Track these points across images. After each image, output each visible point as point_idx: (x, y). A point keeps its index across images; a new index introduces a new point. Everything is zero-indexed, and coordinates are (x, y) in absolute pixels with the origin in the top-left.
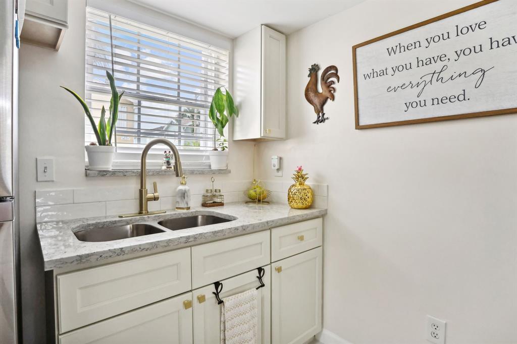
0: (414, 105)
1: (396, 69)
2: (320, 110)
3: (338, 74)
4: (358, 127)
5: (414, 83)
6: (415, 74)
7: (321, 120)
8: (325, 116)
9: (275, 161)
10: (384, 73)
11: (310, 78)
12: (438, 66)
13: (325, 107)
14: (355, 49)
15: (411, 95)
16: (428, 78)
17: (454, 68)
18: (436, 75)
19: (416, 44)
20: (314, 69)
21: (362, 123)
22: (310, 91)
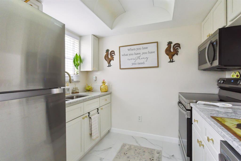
0: (134, 64)
1: (130, 55)
2: (109, 63)
3: (115, 53)
4: (120, 69)
5: (134, 59)
6: (134, 57)
7: (109, 66)
8: (111, 65)
9: (95, 78)
10: (127, 55)
11: (106, 53)
12: (139, 55)
13: (111, 62)
14: (120, 47)
15: (133, 61)
16: (137, 58)
17: (142, 56)
18: (139, 57)
19: (134, 49)
20: (107, 51)
21: (121, 68)
22: (106, 57)
